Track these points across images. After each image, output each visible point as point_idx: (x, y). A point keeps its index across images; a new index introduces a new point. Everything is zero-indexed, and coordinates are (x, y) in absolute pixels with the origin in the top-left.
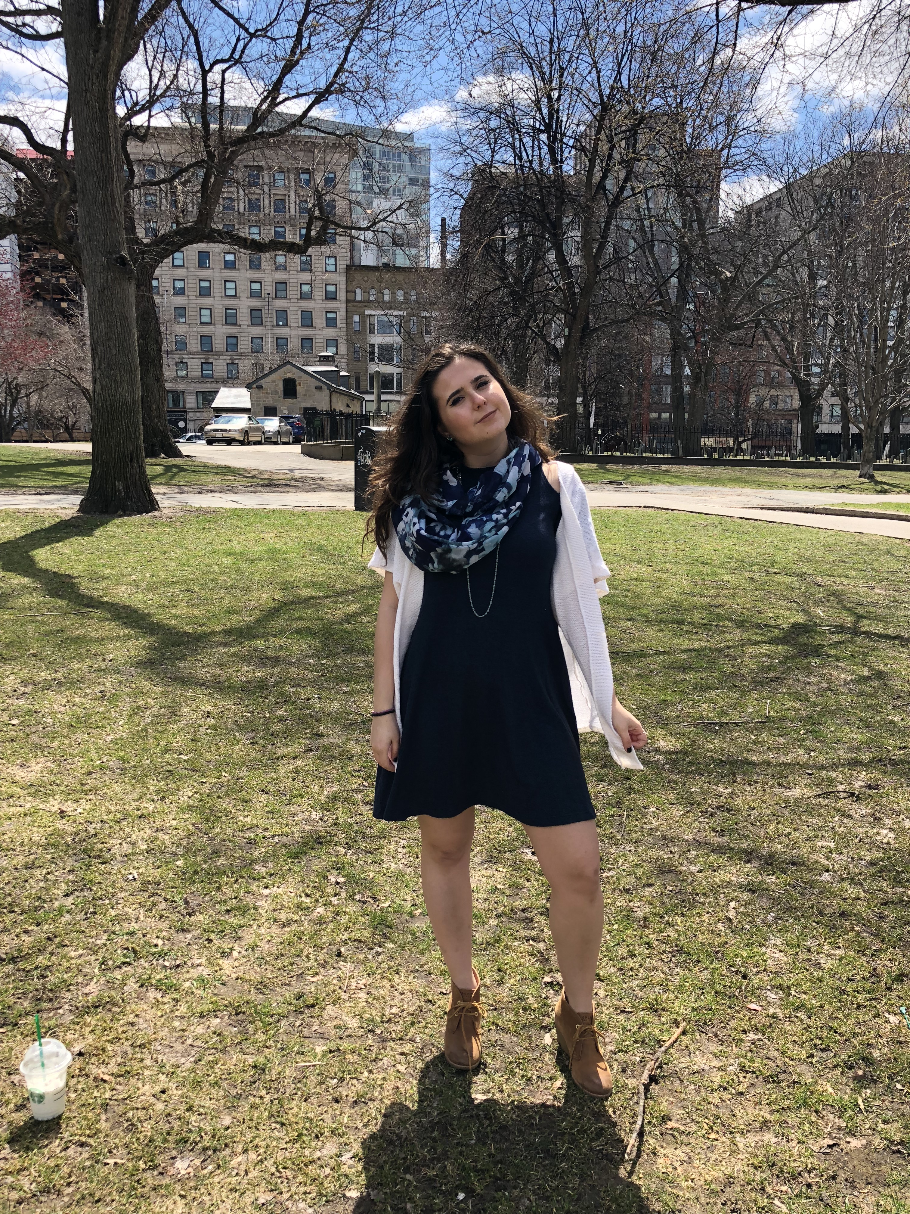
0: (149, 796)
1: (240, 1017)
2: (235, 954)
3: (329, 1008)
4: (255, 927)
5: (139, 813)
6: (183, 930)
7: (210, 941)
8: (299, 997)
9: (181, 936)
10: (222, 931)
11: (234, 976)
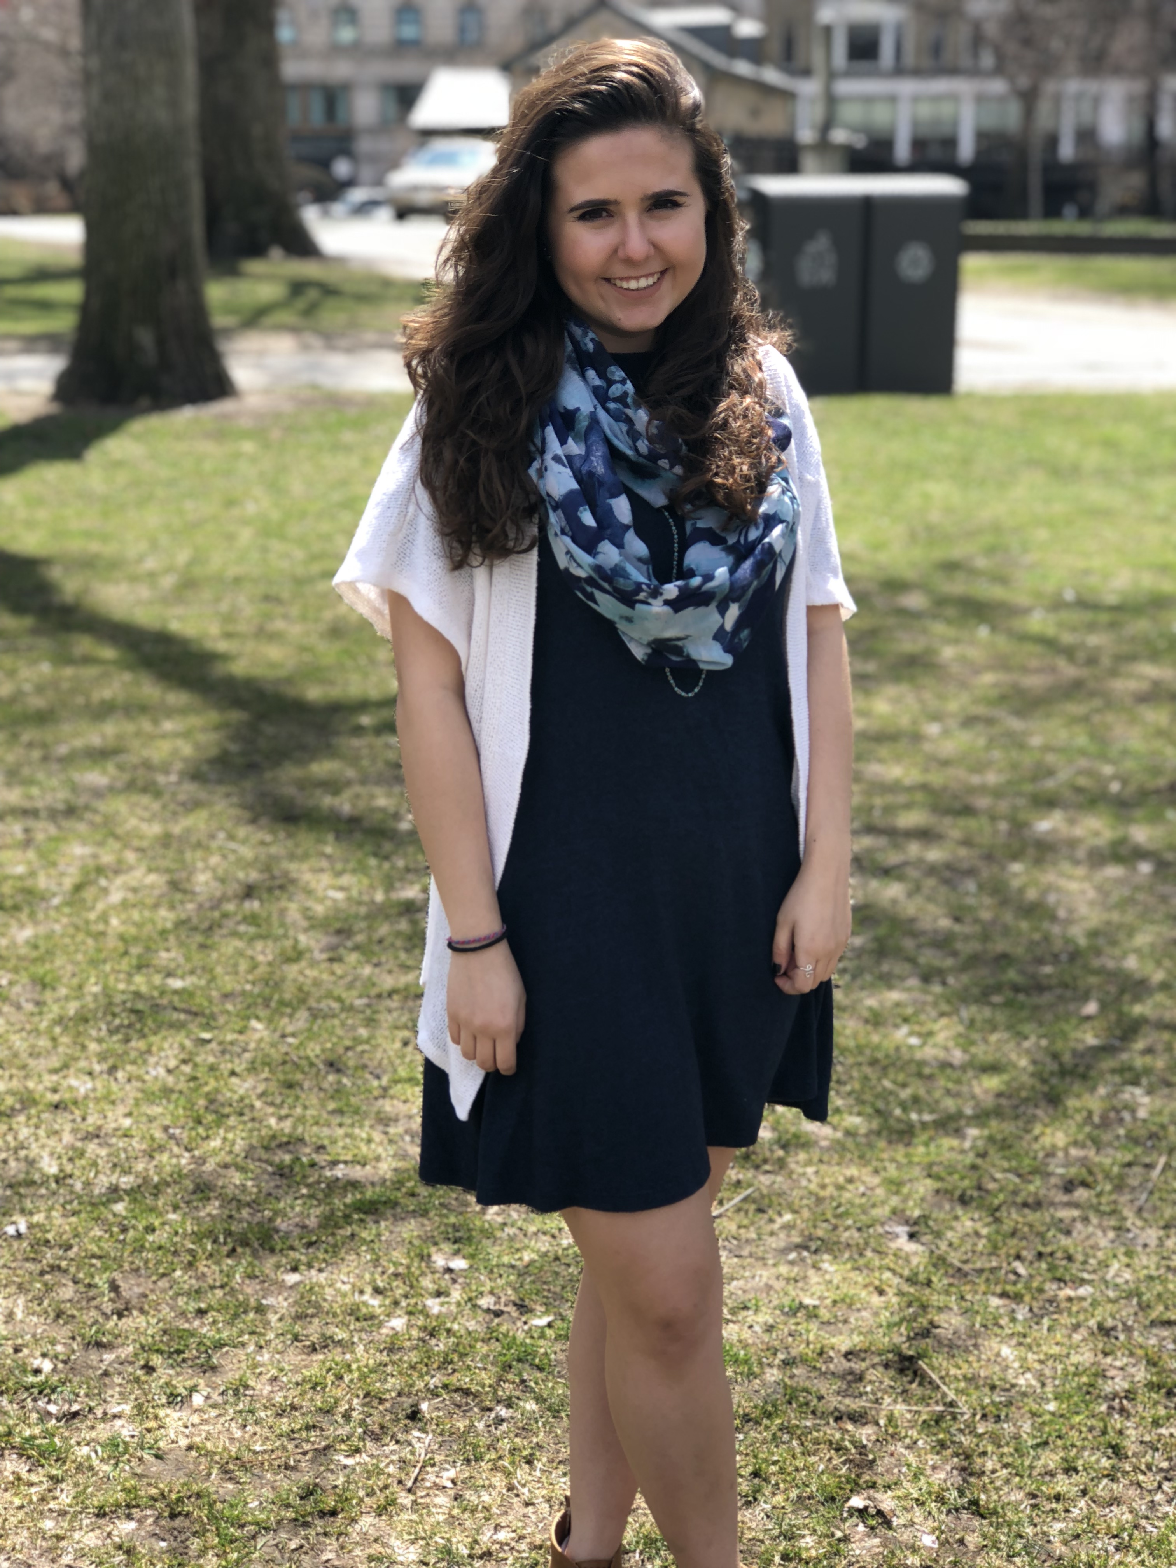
0: (82, 1064)
1: (178, 1522)
2: (198, 1400)
3: (366, 1522)
4: (251, 1348)
5: (56, 1098)
6: (99, 1345)
7: (149, 1369)
8: (308, 1493)
9: (93, 1356)
10: (179, 1352)
11: (184, 1442)
